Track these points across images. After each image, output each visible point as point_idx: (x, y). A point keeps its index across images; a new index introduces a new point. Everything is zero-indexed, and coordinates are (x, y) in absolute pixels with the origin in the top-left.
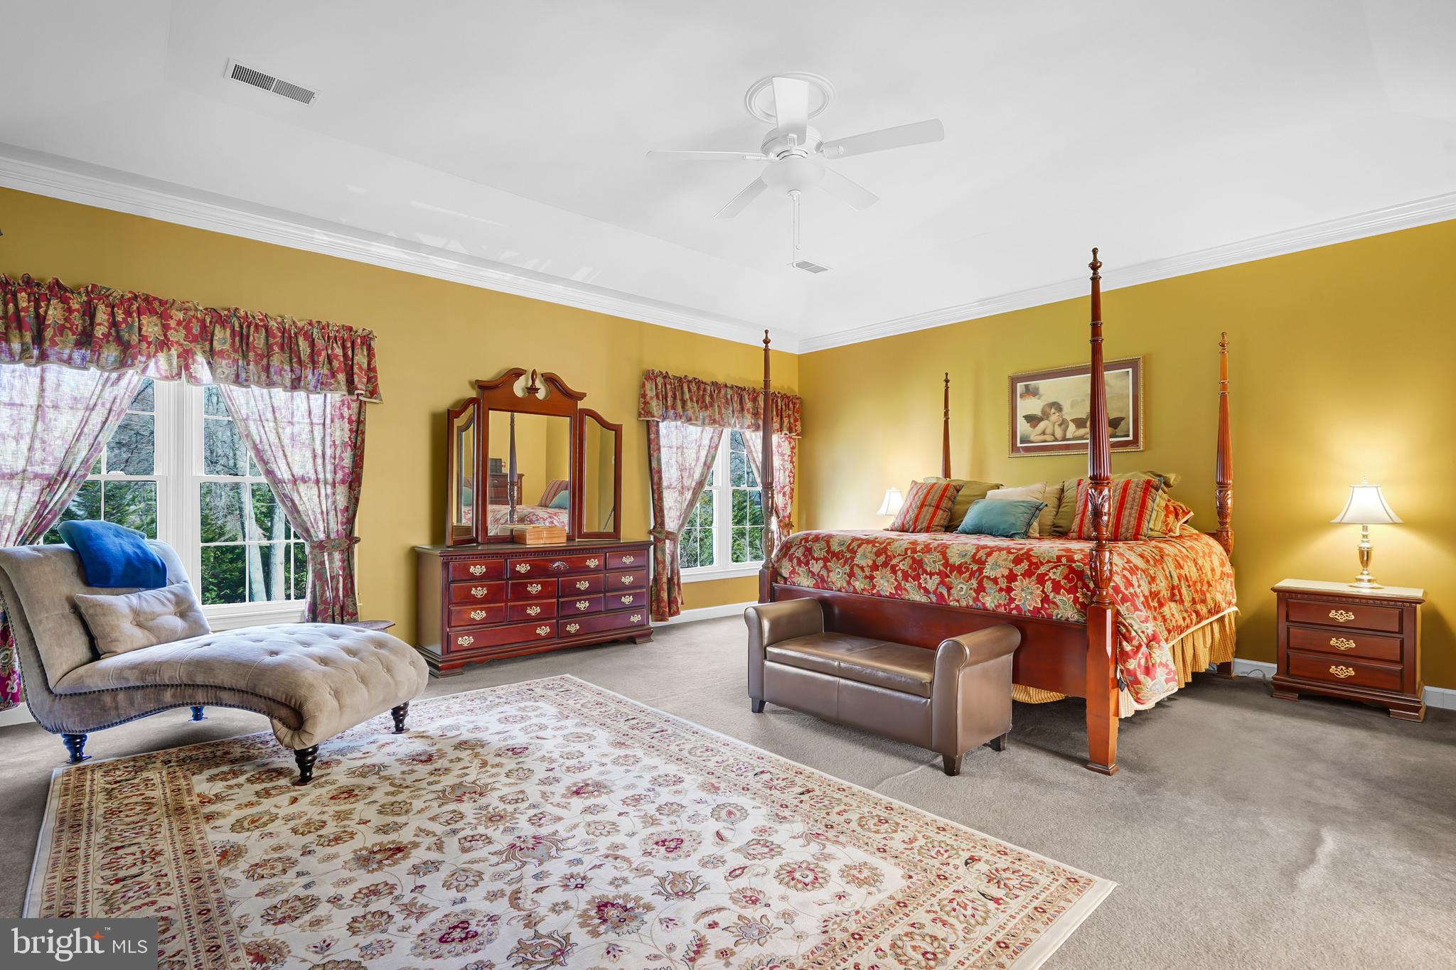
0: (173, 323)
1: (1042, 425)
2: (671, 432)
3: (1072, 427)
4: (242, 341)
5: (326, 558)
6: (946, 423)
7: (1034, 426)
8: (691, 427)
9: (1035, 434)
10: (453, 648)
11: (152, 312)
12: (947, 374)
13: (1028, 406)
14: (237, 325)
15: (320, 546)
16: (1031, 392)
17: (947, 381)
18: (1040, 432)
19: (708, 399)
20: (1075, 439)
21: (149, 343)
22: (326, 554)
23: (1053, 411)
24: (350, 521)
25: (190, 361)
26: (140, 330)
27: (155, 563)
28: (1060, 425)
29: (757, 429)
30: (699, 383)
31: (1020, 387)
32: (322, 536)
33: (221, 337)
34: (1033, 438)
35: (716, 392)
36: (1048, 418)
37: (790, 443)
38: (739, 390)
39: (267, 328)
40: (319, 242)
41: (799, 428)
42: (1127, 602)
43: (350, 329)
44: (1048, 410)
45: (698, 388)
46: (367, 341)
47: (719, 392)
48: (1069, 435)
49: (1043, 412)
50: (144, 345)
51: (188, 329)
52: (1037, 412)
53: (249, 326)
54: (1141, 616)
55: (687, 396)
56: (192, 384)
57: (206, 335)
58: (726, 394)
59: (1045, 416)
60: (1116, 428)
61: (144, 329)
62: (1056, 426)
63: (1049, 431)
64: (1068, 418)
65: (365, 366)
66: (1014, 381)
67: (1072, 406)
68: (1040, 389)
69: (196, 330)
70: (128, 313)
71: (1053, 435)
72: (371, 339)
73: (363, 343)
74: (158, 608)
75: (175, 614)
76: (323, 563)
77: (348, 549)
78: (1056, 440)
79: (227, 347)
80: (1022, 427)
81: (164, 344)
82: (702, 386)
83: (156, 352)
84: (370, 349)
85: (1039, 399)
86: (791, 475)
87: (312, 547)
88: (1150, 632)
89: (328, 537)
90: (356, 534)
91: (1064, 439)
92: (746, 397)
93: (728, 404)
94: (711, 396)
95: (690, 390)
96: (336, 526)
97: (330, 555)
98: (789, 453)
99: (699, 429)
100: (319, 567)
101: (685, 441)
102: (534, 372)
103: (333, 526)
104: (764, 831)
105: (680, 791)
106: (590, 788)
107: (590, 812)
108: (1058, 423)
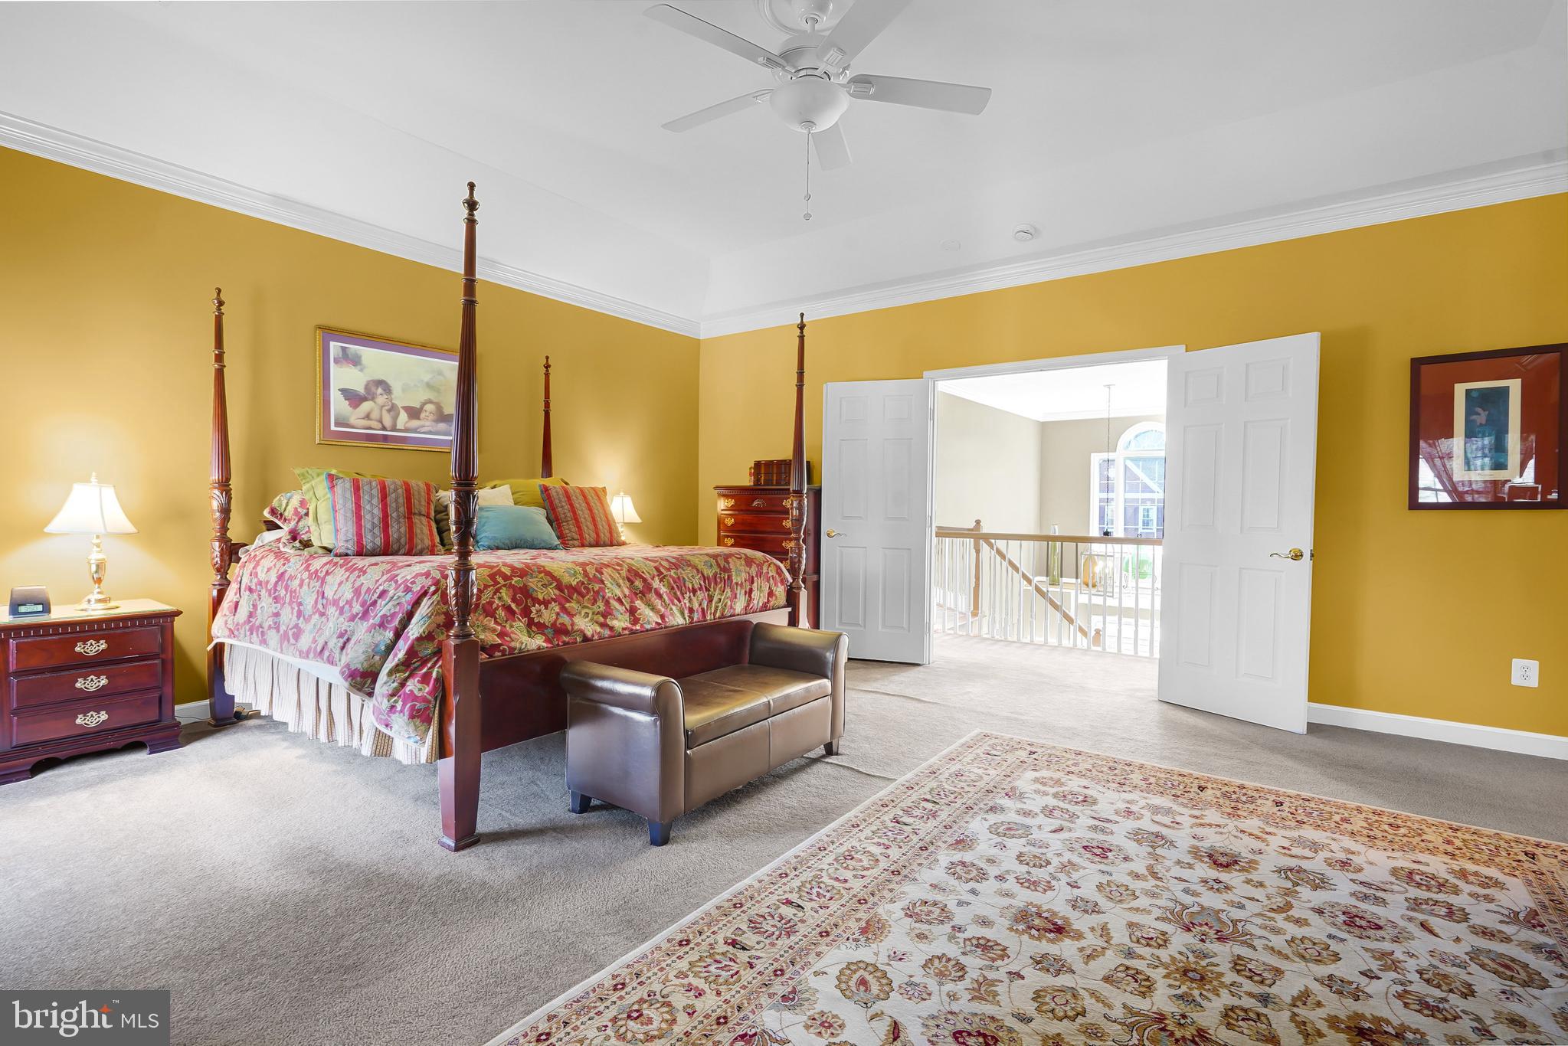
1: (366, 406)
3: (403, 417)
6: (220, 375)
7: (355, 406)
9: (356, 418)
12: (220, 293)
13: (346, 377)
16: (350, 359)
17: (220, 302)
18: (363, 415)
20: (406, 430)
23: (379, 391)
28: (389, 411)
31: (334, 347)
34: (352, 421)
36: (373, 399)
44: (373, 389)
48: (400, 426)
49: (367, 388)
52: (360, 389)
59: (369, 395)
62: (384, 412)
63: (375, 415)
64: (400, 404)
66: (326, 336)
67: (404, 390)
68: (363, 358)
71: (380, 422)
78: (384, 428)
80: (338, 404)
85: (361, 371)
91: (394, 429)
104: (1027, 814)
105: (988, 860)
106: (1037, 922)
107: (1095, 909)
108: (386, 408)
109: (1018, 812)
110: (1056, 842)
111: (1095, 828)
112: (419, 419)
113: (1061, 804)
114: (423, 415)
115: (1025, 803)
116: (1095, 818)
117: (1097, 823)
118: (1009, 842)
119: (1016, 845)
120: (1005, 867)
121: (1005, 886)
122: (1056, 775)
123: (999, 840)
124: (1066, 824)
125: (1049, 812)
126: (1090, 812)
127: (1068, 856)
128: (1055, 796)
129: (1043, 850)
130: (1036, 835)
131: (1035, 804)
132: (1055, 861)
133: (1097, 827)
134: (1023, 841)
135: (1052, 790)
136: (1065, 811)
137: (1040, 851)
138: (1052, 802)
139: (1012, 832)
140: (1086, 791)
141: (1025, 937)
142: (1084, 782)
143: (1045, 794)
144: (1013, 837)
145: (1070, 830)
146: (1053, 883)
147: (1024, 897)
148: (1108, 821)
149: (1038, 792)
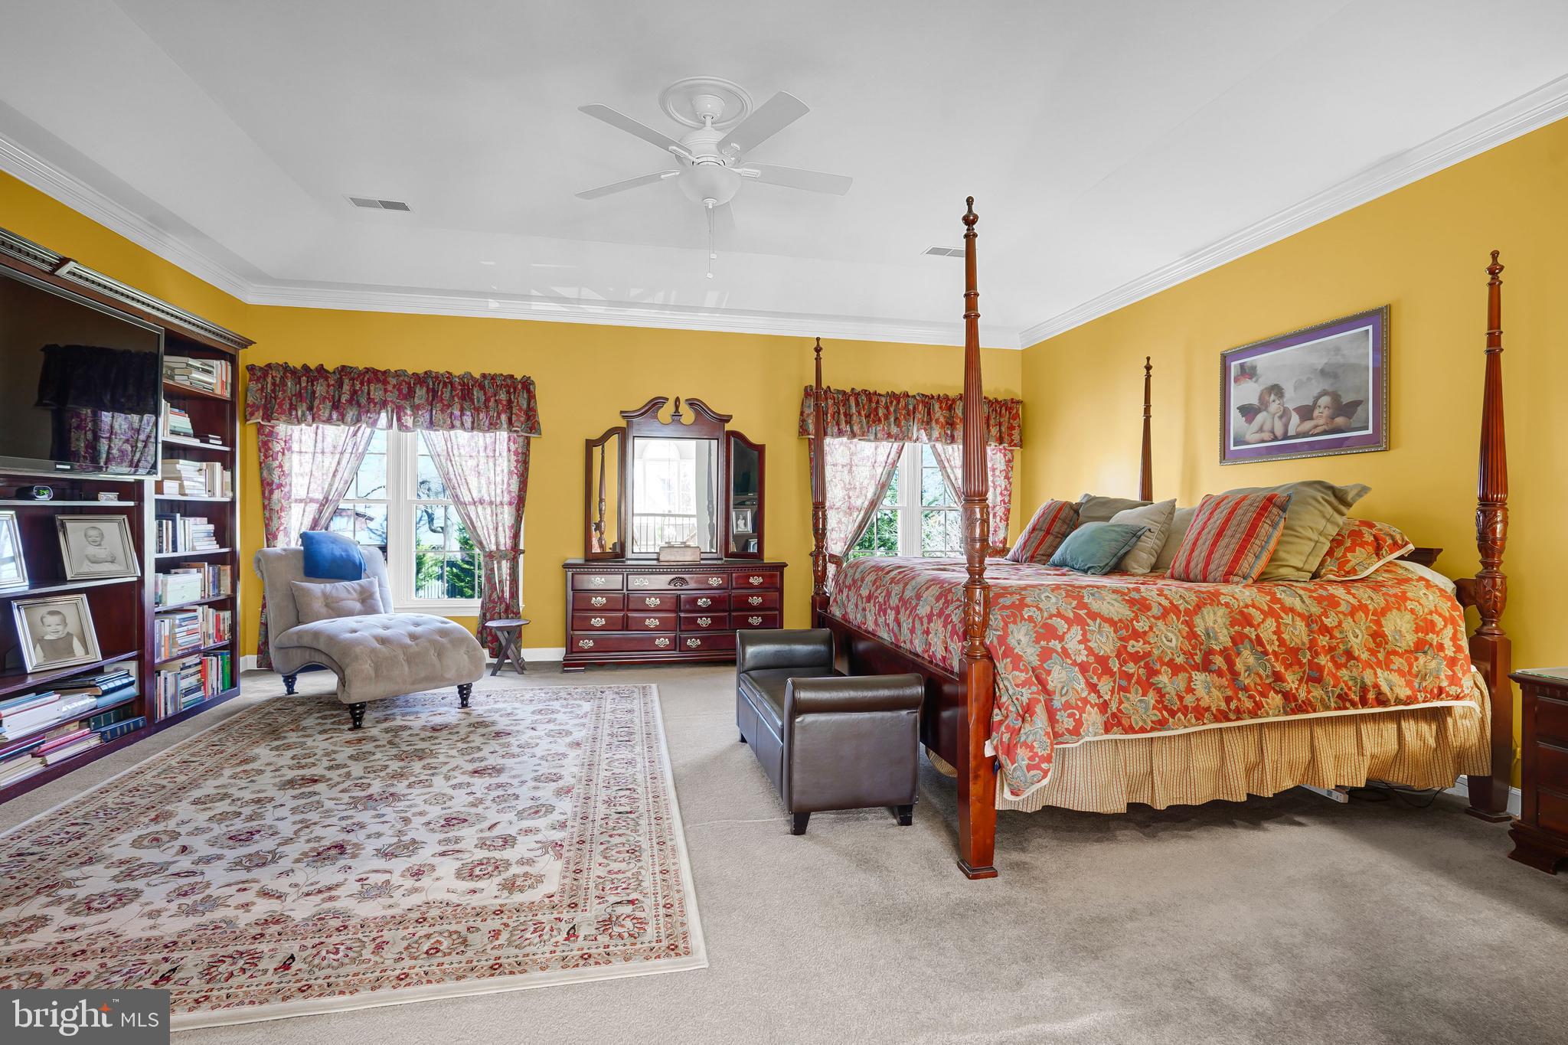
0: (390, 388)
1: (1260, 417)
2: (837, 449)
3: (1295, 419)
4: (434, 396)
5: (496, 566)
7: (1250, 421)
8: (863, 443)
9: (1250, 432)
10: (574, 650)
11: (378, 380)
12: (1148, 359)
13: (1244, 393)
14: (431, 383)
15: (490, 556)
16: (1249, 373)
17: (1148, 368)
18: (1255, 430)
19: (881, 412)
20: (1299, 436)
21: (375, 404)
22: (495, 562)
23: (1273, 397)
24: (516, 536)
25: (402, 414)
26: (369, 394)
27: (354, 563)
28: (1281, 417)
29: (953, 440)
30: (870, 395)
31: (1234, 365)
32: (493, 548)
33: (420, 393)
34: (1249, 437)
35: (895, 403)
36: (1266, 410)
37: (1005, 455)
38: (927, 401)
39: (451, 383)
40: (493, 309)
41: (1016, 437)
42: (1007, 657)
43: (512, 377)
44: (1267, 397)
45: (870, 401)
46: (527, 385)
47: (898, 403)
48: (1291, 432)
49: (1261, 398)
50: (372, 405)
51: (400, 390)
52: (1254, 401)
53: (439, 384)
54: (1018, 677)
55: (854, 410)
56: (404, 431)
57: (411, 393)
58: (907, 405)
59: (1263, 405)
60: (1350, 418)
61: (372, 393)
62: (1276, 420)
63: (1267, 427)
64: (1291, 406)
65: (525, 406)
66: (1225, 359)
67: (1296, 389)
68: (1258, 368)
69: (405, 391)
70: (362, 384)
71: (1272, 432)
72: (530, 384)
73: (523, 388)
74: (344, 595)
75: (358, 601)
76: (492, 570)
77: (513, 559)
78: (1275, 439)
79: (423, 401)
80: (1235, 418)
81: (384, 404)
82: (875, 398)
83: (381, 409)
84: (529, 391)
85: (1256, 382)
86: (1006, 493)
87: (485, 556)
88: (1025, 700)
89: (497, 549)
90: (522, 547)
91: (1286, 437)
92: (937, 406)
93: (909, 415)
94: (887, 408)
95: (857, 405)
96: (505, 541)
97: (499, 563)
98: (1003, 467)
99: (873, 444)
100: (489, 572)
101: (854, 458)
102: (677, 400)
103: (502, 540)
104: (528, 831)
105: (538, 788)
106: (490, 771)
107: (454, 787)
108: (1278, 415)
109: (538, 830)
110: (492, 816)
111: (457, 840)
112: (1311, 418)
113: (497, 855)
114: (1316, 413)
115: (537, 842)
116: (458, 851)
117: (457, 847)
118: (531, 803)
119: (523, 803)
120: (525, 787)
121: (517, 780)
122: (518, 898)
123: (539, 802)
124: (487, 834)
125: (508, 841)
126: (464, 857)
127: (480, 810)
128: (508, 864)
129: (500, 807)
130: (511, 816)
131: (524, 847)
132: (488, 803)
133: (456, 843)
134: (520, 808)
135: (515, 870)
136: (492, 848)
137: (503, 806)
138: (508, 854)
139: (533, 811)
140: (472, 885)
141: (494, 764)
142: (476, 901)
143: (521, 862)
144: (530, 808)
145: (481, 831)
146: (486, 791)
147: (503, 778)
148: (443, 854)
149: (530, 862)
